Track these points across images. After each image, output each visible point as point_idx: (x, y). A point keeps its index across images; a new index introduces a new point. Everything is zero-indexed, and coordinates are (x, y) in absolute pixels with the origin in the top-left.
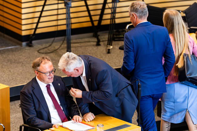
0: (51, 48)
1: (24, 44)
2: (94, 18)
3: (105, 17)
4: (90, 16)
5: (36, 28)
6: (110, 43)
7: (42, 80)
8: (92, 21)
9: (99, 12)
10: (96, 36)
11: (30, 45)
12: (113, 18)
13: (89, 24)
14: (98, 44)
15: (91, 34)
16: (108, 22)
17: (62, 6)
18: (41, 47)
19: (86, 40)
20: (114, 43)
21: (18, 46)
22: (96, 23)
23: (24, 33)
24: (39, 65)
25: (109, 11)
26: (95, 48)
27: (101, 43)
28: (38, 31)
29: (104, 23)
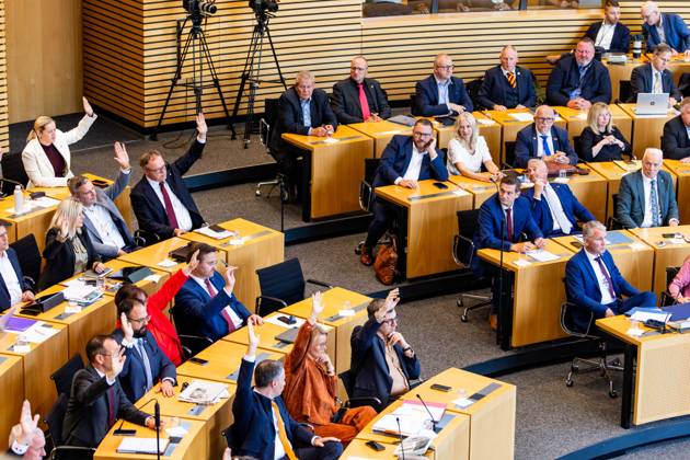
0: (179, 143)
1: (147, 137)
2: (228, 107)
3: (241, 106)
4: (224, 105)
5: (162, 119)
6: (247, 137)
7: (154, 179)
8: (226, 111)
9: (234, 101)
10: (231, 128)
11: (154, 139)
12: (251, 107)
13: (223, 115)
14: (233, 138)
15: (225, 126)
16: (245, 112)
17: (191, 93)
18: (166, 141)
19: (220, 133)
20: (252, 136)
21: (139, 140)
22: (231, 114)
23: (147, 125)
24: (147, 163)
25: (246, 99)
26: (230, 142)
27: (237, 137)
28: (164, 122)
29: (240, 113)
